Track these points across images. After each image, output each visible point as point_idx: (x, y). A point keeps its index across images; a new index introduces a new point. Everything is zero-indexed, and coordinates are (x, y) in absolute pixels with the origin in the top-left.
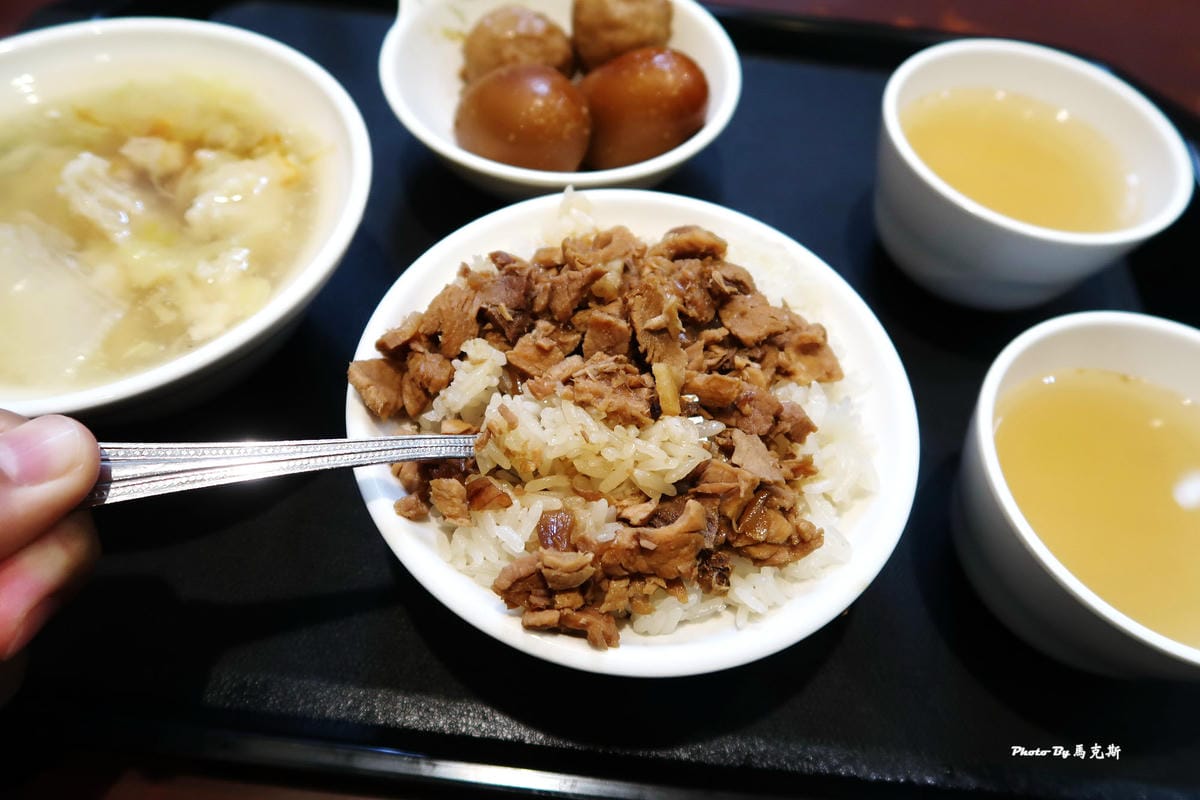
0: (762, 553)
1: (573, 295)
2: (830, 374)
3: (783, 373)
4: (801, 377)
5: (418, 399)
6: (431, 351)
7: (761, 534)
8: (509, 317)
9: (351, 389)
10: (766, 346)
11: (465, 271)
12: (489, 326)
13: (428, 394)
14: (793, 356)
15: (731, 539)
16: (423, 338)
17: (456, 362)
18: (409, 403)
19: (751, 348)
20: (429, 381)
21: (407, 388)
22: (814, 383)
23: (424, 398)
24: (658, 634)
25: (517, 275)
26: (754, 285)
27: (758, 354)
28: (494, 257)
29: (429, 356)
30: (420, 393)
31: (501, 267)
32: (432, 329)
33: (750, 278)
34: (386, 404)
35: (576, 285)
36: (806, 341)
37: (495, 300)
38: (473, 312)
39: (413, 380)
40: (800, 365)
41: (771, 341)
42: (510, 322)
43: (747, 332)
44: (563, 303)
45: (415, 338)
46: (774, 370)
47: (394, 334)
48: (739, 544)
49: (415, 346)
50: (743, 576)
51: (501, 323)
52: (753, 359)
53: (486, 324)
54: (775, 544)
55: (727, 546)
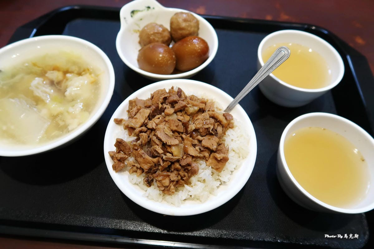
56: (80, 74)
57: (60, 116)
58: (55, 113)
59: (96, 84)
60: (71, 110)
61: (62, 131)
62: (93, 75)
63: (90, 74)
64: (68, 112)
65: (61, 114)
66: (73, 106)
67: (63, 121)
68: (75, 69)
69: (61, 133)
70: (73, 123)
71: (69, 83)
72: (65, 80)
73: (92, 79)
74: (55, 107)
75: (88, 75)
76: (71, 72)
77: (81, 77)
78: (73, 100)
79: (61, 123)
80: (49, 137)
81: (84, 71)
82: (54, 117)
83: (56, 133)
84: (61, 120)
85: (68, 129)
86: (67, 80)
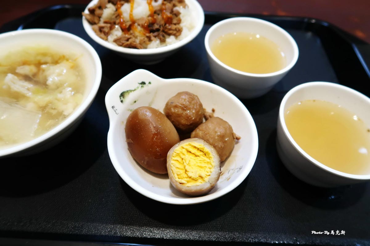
0: (170, 32)
4: (179, 6)
7: (169, 27)
13: (99, 17)
15: (164, 29)
48: (165, 31)
50: (168, 38)
54: (173, 30)
55: (163, 31)
56: (56, 62)
57: (50, 105)
59: (76, 68)
60: (60, 96)
61: (58, 118)
62: (70, 61)
63: (67, 60)
64: (57, 99)
65: (50, 102)
66: (61, 92)
67: (55, 109)
68: (49, 59)
69: (57, 120)
70: (67, 109)
71: (47, 73)
72: (41, 72)
73: (71, 64)
74: (42, 99)
75: (65, 61)
76: (45, 63)
77: (58, 65)
78: (59, 87)
79: (54, 112)
80: (44, 128)
81: (60, 59)
82: (43, 108)
83: (50, 122)
84: (52, 109)
85: (64, 115)
86: (44, 71)
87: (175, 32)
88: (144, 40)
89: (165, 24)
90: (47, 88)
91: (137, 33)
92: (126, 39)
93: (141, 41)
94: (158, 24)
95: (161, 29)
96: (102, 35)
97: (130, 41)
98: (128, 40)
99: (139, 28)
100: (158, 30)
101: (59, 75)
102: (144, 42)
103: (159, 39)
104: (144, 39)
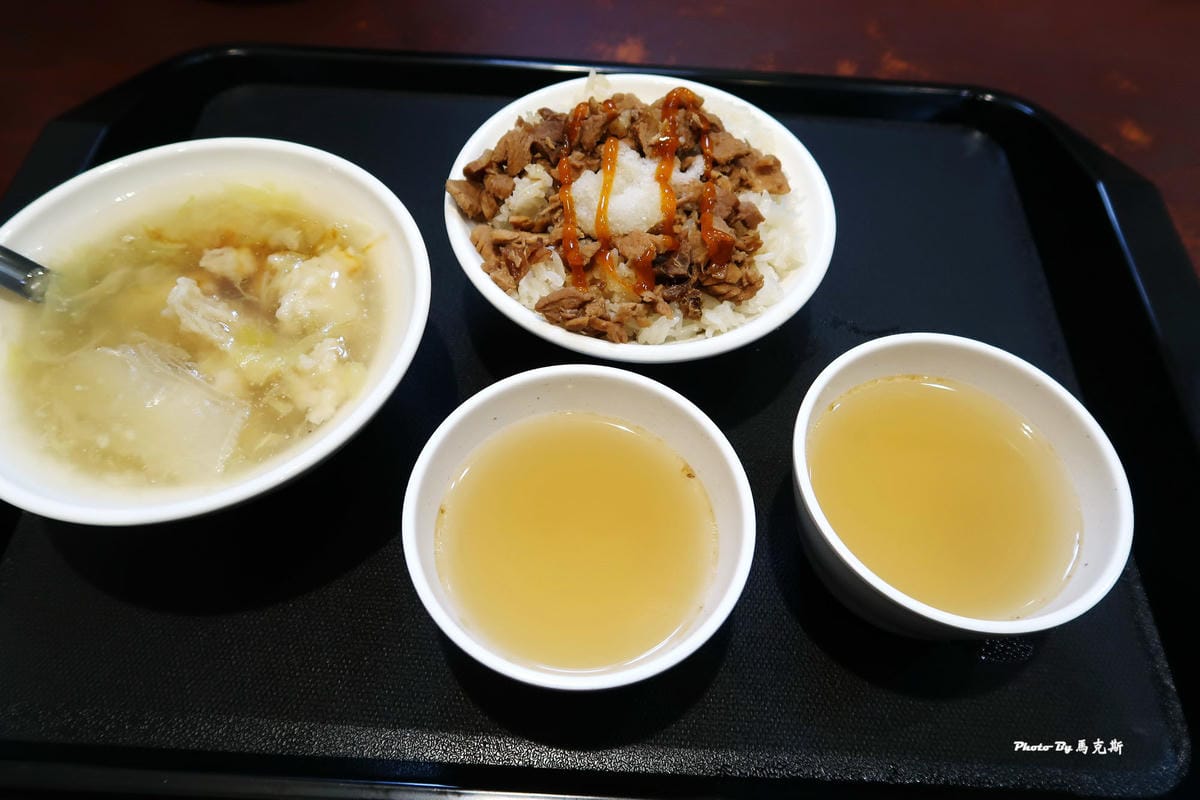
0: (722, 289)
1: (598, 131)
2: (780, 189)
3: (745, 185)
4: (758, 188)
5: (491, 206)
6: (500, 173)
7: (720, 275)
8: (552, 146)
9: (447, 195)
10: (733, 165)
11: (520, 122)
12: (539, 155)
13: (499, 201)
14: (753, 174)
15: (702, 279)
16: (494, 165)
17: (516, 179)
18: (487, 211)
19: (723, 166)
20: (499, 191)
21: (485, 199)
22: (765, 191)
23: (495, 205)
24: (654, 344)
25: (558, 120)
26: (723, 128)
27: (728, 170)
28: (542, 112)
29: (499, 176)
30: (493, 201)
31: (545, 118)
32: (499, 158)
33: (720, 122)
34: (471, 206)
35: (599, 124)
36: (761, 164)
37: (542, 136)
38: (528, 145)
39: (488, 192)
40: (758, 181)
41: (736, 162)
42: (553, 150)
43: (721, 154)
44: (590, 136)
45: (489, 165)
46: (738, 181)
47: (475, 163)
48: (706, 284)
49: (488, 170)
50: (712, 308)
51: (547, 151)
52: (724, 173)
53: (537, 152)
54: (731, 284)
55: (699, 285)
56: (309, 251)
57: (275, 385)
58: (259, 378)
59: (362, 274)
60: (305, 362)
61: (290, 431)
62: (350, 251)
63: (343, 247)
64: (297, 371)
65: (278, 377)
66: (309, 351)
67: (287, 400)
68: (292, 237)
69: (287, 437)
70: (320, 404)
71: (281, 282)
72: (266, 275)
73: (352, 263)
74: (256, 362)
75: (335, 250)
76: (282, 249)
77: (315, 260)
78: (305, 332)
79: (283, 409)
80: (250, 455)
81: (322, 240)
82: (258, 391)
83: (269, 439)
84: (280, 398)
85: (309, 422)
86: (274, 272)
87: (736, 292)
88: (634, 313)
89: (708, 264)
90: (275, 330)
91: (614, 286)
92: (577, 302)
93: (623, 314)
94: (683, 260)
95: (694, 278)
96: (502, 274)
97: (590, 309)
98: (582, 305)
99: (623, 269)
100: (681, 279)
101: (314, 293)
102: (635, 317)
103: (680, 308)
104: (634, 309)
